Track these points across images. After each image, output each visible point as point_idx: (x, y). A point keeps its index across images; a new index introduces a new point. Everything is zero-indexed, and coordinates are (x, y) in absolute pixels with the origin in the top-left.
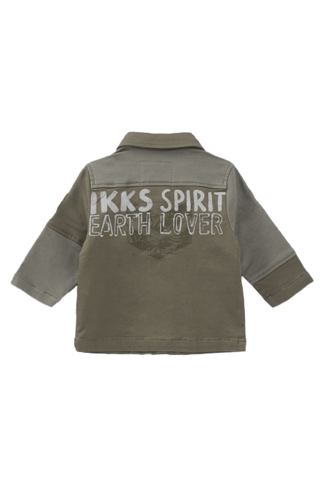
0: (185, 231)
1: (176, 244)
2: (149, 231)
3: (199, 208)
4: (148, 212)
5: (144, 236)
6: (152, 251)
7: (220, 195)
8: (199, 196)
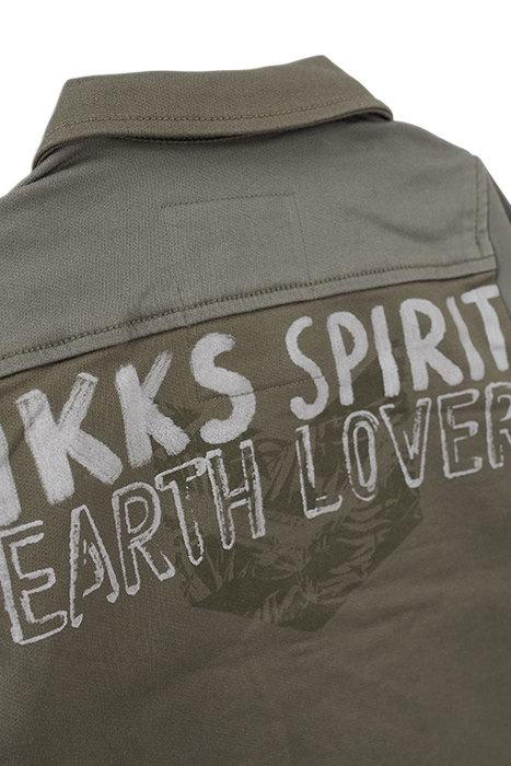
0: (392, 480)
1: (369, 541)
2: (262, 521)
3: (433, 375)
4: (244, 436)
5: (245, 550)
6: (287, 603)
7: (481, 297)
8: (425, 325)
